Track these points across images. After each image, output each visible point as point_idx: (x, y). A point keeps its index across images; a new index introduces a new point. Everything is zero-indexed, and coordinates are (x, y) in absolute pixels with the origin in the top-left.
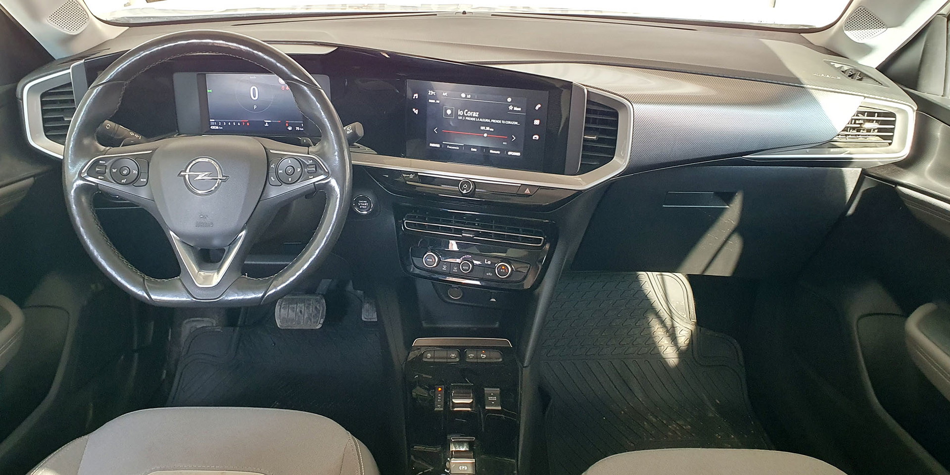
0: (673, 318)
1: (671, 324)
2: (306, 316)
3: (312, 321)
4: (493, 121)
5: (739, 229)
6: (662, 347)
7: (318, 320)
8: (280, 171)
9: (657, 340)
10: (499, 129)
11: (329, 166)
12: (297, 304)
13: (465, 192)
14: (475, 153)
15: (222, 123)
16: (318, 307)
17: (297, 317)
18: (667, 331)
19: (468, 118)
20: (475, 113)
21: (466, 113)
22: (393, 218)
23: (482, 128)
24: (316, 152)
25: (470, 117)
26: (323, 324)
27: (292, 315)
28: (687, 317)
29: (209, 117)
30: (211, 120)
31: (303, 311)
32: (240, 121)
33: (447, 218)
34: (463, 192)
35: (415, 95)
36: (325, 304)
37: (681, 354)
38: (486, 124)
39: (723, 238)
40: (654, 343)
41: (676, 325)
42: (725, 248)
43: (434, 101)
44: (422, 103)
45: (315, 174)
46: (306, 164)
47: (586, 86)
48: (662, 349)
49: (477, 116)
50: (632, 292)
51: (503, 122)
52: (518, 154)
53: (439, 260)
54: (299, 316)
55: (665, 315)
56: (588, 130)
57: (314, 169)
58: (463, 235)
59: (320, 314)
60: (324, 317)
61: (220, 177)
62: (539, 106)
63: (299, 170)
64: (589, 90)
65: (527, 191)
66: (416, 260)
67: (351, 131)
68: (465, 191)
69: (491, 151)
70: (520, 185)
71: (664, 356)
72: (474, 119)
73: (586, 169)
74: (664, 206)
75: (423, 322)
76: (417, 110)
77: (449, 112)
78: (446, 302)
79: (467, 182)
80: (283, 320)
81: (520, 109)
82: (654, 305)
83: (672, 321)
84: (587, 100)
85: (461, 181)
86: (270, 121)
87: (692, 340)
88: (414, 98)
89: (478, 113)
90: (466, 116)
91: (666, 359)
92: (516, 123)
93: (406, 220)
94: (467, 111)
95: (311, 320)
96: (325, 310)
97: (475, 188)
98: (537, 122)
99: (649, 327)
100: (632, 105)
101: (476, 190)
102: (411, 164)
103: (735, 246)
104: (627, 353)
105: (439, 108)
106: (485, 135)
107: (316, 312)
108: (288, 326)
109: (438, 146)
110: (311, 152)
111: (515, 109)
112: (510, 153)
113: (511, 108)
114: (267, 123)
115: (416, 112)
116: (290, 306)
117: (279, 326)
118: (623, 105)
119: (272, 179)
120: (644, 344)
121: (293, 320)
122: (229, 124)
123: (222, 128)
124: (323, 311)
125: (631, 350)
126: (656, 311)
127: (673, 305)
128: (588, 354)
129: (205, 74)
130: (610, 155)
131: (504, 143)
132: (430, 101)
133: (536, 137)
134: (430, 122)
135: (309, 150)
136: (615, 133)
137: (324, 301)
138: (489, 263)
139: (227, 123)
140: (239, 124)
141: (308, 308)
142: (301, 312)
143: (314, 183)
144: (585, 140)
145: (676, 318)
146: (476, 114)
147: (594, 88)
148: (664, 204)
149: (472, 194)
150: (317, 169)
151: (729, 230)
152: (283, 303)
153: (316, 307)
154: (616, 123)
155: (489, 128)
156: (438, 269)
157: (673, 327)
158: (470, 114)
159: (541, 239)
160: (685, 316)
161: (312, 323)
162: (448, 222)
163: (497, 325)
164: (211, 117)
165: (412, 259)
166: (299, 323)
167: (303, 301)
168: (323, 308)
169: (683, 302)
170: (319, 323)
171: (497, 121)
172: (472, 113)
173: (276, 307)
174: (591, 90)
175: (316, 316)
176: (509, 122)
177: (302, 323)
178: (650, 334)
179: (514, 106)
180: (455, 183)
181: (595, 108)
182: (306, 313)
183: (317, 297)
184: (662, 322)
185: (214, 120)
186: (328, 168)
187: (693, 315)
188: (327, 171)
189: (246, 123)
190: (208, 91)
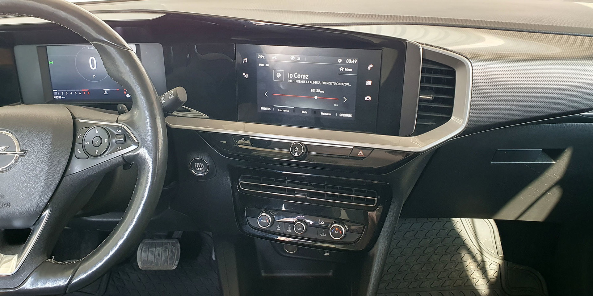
0: (483, 253)
1: (481, 258)
2: (163, 259)
3: (169, 263)
4: (324, 83)
5: (561, 183)
6: (475, 279)
7: (174, 261)
8: (87, 143)
9: (469, 273)
10: (330, 91)
11: (139, 136)
12: (155, 248)
13: (296, 155)
14: (306, 115)
15: (64, 93)
16: (174, 250)
17: (155, 259)
18: (478, 265)
19: (298, 81)
20: (304, 75)
21: (296, 76)
22: (229, 178)
23: (313, 90)
24: (125, 120)
25: (300, 79)
26: (178, 266)
27: (151, 257)
28: (494, 252)
29: (52, 87)
30: (54, 91)
31: (161, 253)
32: (81, 90)
33: (280, 179)
34: (295, 156)
35: (244, 60)
36: (179, 247)
37: (492, 285)
38: (316, 87)
39: (543, 190)
40: (467, 276)
41: (486, 259)
42: (543, 199)
43: (263, 65)
44: (252, 67)
45: (124, 144)
46: (115, 134)
47: (421, 44)
48: (474, 281)
49: (307, 78)
50: (446, 231)
51: (334, 83)
52: (349, 116)
53: (274, 220)
54: (157, 259)
55: (475, 251)
56: (423, 90)
57: (122, 139)
58: (296, 195)
59: (175, 257)
60: (179, 259)
61: (18, 151)
62: (371, 66)
63: (106, 140)
64: (425, 48)
65: (361, 153)
66: (251, 221)
67: (172, 96)
68: (296, 153)
69: (322, 114)
70: (353, 147)
71: (477, 287)
72: (304, 82)
73: (421, 130)
74: (492, 163)
75: (262, 271)
76: (247, 75)
77: (279, 75)
78: (281, 255)
79: (299, 145)
80: (143, 262)
81: (351, 70)
82: (466, 242)
83: (482, 256)
84: (422, 59)
85: (292, 143)
86: (109, 90)
87: (501, 274)
88: (244, 62)
89: (307, 76)
90: (295, 79)
91: (478, 290)
92: (348, 84)
93: (240, 181)
94: (297, 73)
95: (167, 262)
96: (179, 253)
97: (307, 151)
98: (369, 83)
99: (462, 262)
100: (471, 63)
101: (308, 152)
102: (244, 128)
103: (554, 196)
104: (444, 285)
105: (269, 71)
106: (316, 97)
107: (171, 254)
108: (148, 268)
109: (269, 109)
110: (121, 121)
111: (346, 70)
112: (341, 115)
113: (342, 69)
114: (106, 92)
115: (246, 76)
116: (150, 250)
117: (140, 268)
118: (461, 64)
119: (79, 151)
120: (458, 277)
121: (152, 262)
122: (71, 93)
123: (64, 97)
124: (178, 253)
125: (447, 283)
126: (467, 247)
127: (482, 242)
128: (411, 287)
129: (46, 46)
130: (447, 115)
131: (335, 105)
132: (260, 65)
133: (368, 98)
134: (261, 86)
135: (119, 117)
136: (452, 92)
137: (179, 245)
138: (323, 223)
139: (69, 92)
140: (80, 93)
141: (165, 251)
142: (159, 255)
143: (123, 155)
144: (420, 100)
145: (486, 254)
146: (306, 77)
147: (429, 45)
148: (492, 161)
149: (304, 156)
150: (126, 139)
151: (551, 183)
152: (144, 247)
153: (172, 251)
154: (452, 82)
155: (319, 90)
156: (272, 229)
157: (483, 261)
158: (299, 76)
159: (374, 200)
160: (493, 252)
161: (169, 265)
162: (281, 183)
163: (330, 274)
164: (53, 88)
165: (247, 219)
166: (157, 265)
167: (161, 245)
168: (178, 251)
169: (490, 239)
170: (175, 265)
171: (328, 83)
172: (302, 75)
173: (138, 251)
174: (426, 47)
175: (172, 258)
176: (340, 84)
177: (160, 265)
178: (463, 268)
179: (344, 67)
180: (286, 145)
181: (430, 66)
182: (163, 256)
183: (173, 241)
184: (473, 257)
185: (56, 91)
186: (137, 137)
187: (500, 251)
188: (136, 141)
189: (86, 92)
190: (50, 63)
